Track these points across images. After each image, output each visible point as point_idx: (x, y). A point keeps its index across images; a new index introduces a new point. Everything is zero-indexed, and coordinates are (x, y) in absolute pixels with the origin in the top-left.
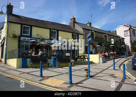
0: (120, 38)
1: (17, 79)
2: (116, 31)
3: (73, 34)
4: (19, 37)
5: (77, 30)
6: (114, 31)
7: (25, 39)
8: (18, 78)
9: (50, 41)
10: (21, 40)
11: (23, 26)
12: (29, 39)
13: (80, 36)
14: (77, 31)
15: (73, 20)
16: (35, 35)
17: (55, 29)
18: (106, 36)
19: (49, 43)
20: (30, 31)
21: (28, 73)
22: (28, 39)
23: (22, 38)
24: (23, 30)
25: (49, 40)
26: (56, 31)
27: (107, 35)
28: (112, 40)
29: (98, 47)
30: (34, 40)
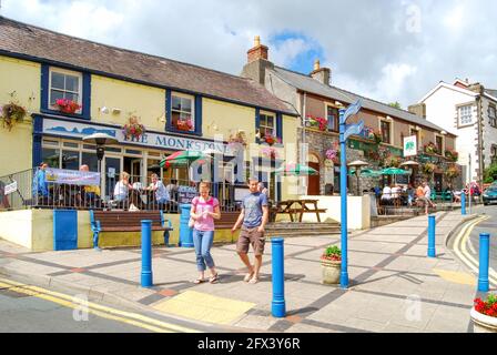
0: (439, 132)
1: (41, 296)
2: (424, 106)
3: (262, 112)
4: (38, 120)
5: (274, 98)
6: (417, 106)
7: (63, 129)
8: (44, 291)
9: (167, 137)
10: (44, 131)
11: (52, 70)
12: (80, 130)
13: (286, 120)
14: (273, 102)
15: (257, 56)
16: (106, 112)
17: (189, 88)
18: (388, 123)
19: (162, 146)
20: (80, 92)
21: (85, 271)
22: (75, 130)
23: (49, 125)
24: (50, 88)
25: (161, 137)
26: (192, 98)
27: (392, 121)
28: (412, 139)
29: (358, 166)
30: (99, 131)
